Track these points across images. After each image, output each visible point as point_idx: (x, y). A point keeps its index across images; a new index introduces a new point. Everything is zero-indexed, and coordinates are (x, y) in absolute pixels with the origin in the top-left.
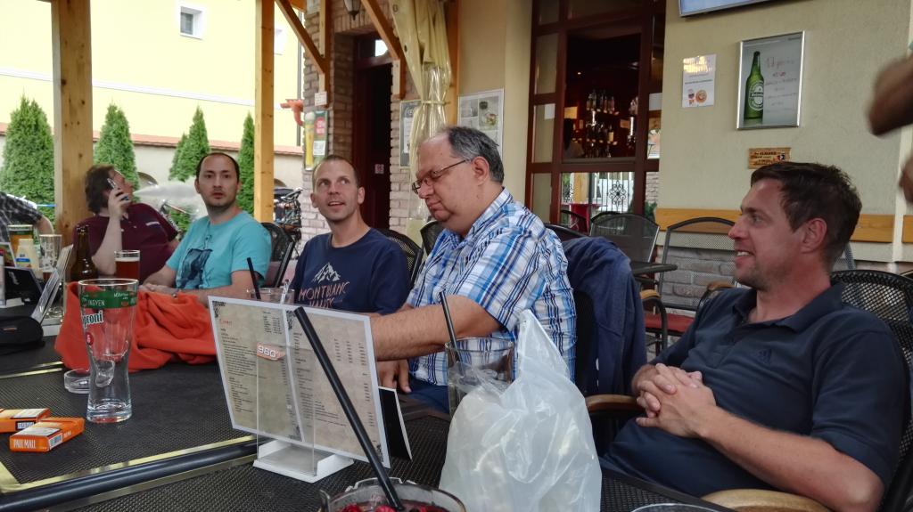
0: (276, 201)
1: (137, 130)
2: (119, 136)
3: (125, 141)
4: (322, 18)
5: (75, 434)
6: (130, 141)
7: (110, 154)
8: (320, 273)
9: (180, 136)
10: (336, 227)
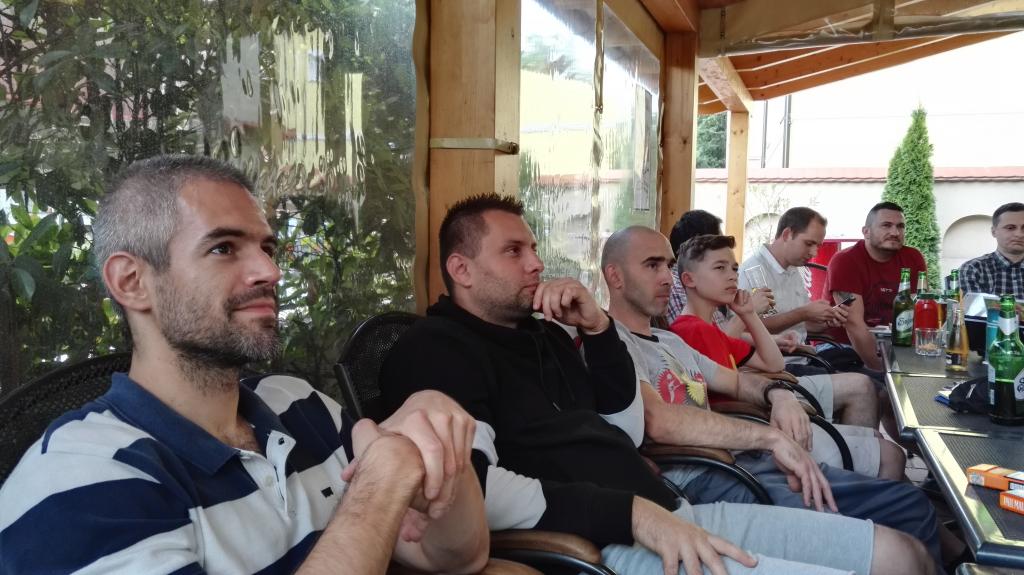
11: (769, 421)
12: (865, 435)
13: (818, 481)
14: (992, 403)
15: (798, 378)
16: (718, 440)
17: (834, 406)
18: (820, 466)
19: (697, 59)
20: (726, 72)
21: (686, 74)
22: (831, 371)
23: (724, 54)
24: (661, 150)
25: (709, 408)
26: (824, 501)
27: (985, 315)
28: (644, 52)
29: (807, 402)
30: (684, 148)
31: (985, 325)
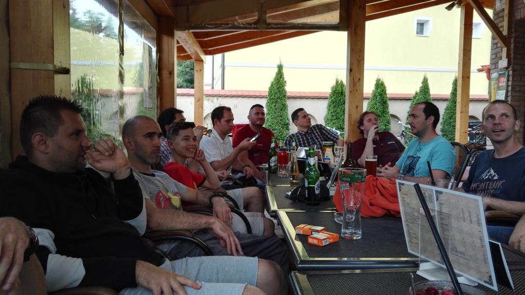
0: (470, 129)
1: (391, 91)
2: (381, 95)
3: (384, 97)
4: (506, 12)
5: (334, 241)
6: (387, 98)
7: (376, 105)
8: (485, 174)
9: (414, 93)
10: (498, 146)
11: (212, 213)
12: (257, 216)
13: (234, 241)
14: (307, 196)
15: (227, 191)
16: (185, 226)
17: (244, 204)
18: (235, 234)
19: (175, 31)
20: (191, 40)
21: (170, 39)
22: (242, 187)
23: (189, 30)
24: (158, 77)
25: (182, 210)
26: (237, 250)
27: (305, 157)
28: (147, 25)
29: (231, 203)
30: (170, 77)
31: (305, 161)
